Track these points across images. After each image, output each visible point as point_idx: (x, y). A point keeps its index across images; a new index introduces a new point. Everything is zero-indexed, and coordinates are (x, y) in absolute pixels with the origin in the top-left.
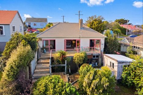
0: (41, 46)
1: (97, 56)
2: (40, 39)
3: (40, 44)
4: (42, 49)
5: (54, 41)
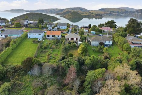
2: (66, 38)
4: (66, 40)
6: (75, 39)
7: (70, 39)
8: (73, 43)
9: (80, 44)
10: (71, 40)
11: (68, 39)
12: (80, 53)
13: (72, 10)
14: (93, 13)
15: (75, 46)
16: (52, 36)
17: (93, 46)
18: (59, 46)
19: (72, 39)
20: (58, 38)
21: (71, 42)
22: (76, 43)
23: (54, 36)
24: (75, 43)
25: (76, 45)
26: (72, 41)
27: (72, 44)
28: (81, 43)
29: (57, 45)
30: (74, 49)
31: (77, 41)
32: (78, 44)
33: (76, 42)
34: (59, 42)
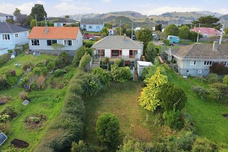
0: (95, 54)
1: (133, 63)
2: (95, 49)
3: (95, 52)
4: (96, 55)
5: (104, 50)
6: (126, 53)
7: (108, 53)
8: (121, 65)
9: (146, 70)
10: (112, 55)
11: (103, 52)
12: (149, 108)
13: (117, 15)
14: (152, 19)
15: (125, 76)
16: (49, 43)
17: (189, 76)
18: (66, 76)
19: (116, 53)
20: (68, 48)
21: (113, 63)
22: (131, 64)
23: (55, 42)
24: (128, 68)
25: (132, 72)
26: (116, 60)
27: (114, 69)
28: (149, 67)
29: (60, 75)
30: (121, 89)
31: (131, 60)
32: (136, 69)
33: (128, 64)
34: (68, 64)
